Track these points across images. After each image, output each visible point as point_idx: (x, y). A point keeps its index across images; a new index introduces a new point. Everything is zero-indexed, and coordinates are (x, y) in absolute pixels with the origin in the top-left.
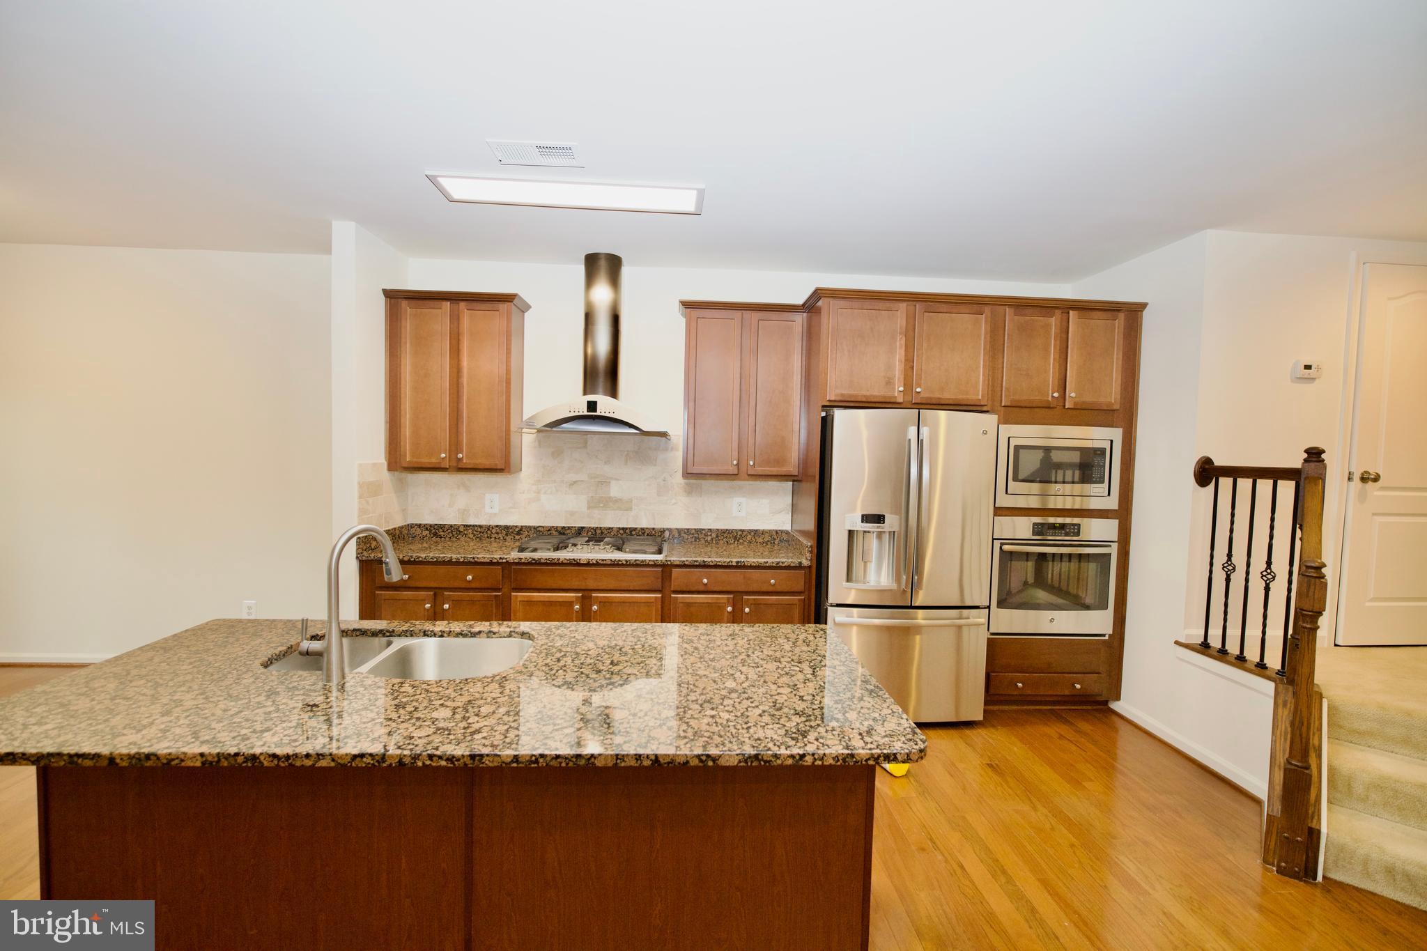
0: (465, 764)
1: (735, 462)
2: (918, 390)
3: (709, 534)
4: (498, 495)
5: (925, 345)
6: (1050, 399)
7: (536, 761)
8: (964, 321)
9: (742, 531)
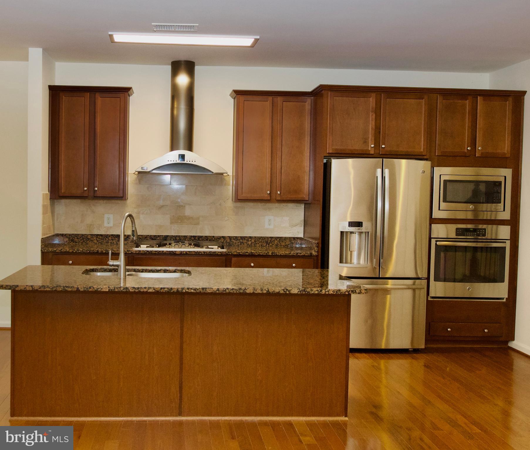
0: (200, 292)
1: (268, 192)
2: (383, 146)
3: (250, 240)
4: (112, 215)
5: (387, 118)
6: (466, 151)
7: (225, 291)
8: (412, 102)
9: (272, 238)
